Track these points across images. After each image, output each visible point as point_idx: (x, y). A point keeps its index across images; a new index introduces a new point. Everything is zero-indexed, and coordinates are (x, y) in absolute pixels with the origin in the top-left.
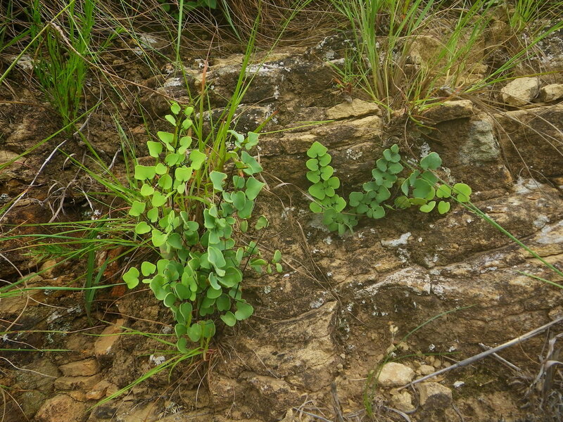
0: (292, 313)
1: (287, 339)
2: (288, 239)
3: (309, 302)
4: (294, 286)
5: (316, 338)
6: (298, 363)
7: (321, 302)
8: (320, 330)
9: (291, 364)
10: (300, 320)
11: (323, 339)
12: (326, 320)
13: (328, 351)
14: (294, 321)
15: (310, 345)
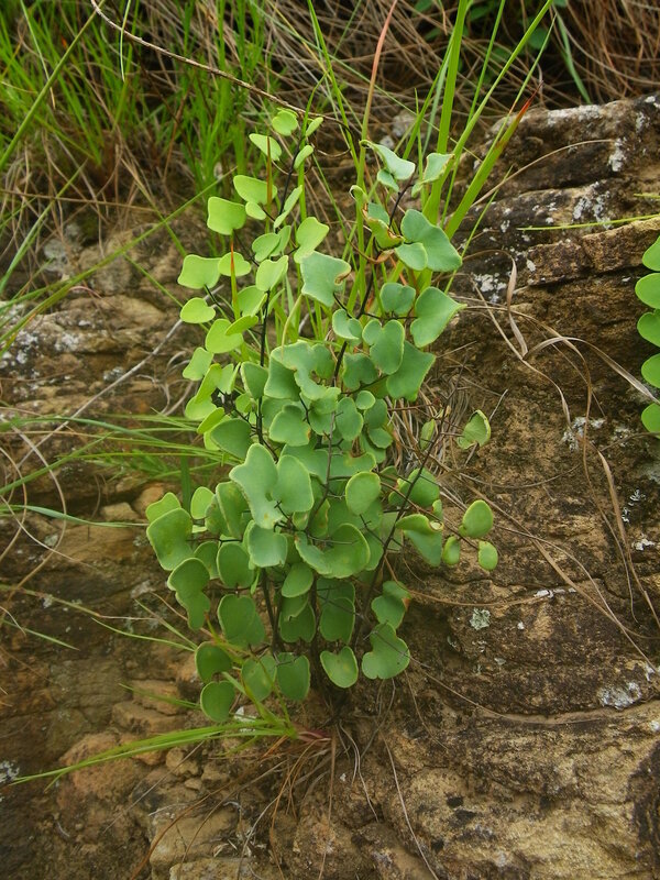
0: (536, 701)
1: (496, 773)
2: (570, 500)
3: (595, 684)
4: (561, 629)
5: (583, 798)
6: (502, 858)
7: (632, 694)
8: (602, 778)
9: (481, 854)
10: (555, 729)
11: (606, 809)
12: (629, 754)
13: (617, 853)
14: (535, 726)
15: (559, 816)
